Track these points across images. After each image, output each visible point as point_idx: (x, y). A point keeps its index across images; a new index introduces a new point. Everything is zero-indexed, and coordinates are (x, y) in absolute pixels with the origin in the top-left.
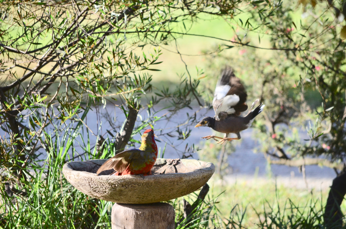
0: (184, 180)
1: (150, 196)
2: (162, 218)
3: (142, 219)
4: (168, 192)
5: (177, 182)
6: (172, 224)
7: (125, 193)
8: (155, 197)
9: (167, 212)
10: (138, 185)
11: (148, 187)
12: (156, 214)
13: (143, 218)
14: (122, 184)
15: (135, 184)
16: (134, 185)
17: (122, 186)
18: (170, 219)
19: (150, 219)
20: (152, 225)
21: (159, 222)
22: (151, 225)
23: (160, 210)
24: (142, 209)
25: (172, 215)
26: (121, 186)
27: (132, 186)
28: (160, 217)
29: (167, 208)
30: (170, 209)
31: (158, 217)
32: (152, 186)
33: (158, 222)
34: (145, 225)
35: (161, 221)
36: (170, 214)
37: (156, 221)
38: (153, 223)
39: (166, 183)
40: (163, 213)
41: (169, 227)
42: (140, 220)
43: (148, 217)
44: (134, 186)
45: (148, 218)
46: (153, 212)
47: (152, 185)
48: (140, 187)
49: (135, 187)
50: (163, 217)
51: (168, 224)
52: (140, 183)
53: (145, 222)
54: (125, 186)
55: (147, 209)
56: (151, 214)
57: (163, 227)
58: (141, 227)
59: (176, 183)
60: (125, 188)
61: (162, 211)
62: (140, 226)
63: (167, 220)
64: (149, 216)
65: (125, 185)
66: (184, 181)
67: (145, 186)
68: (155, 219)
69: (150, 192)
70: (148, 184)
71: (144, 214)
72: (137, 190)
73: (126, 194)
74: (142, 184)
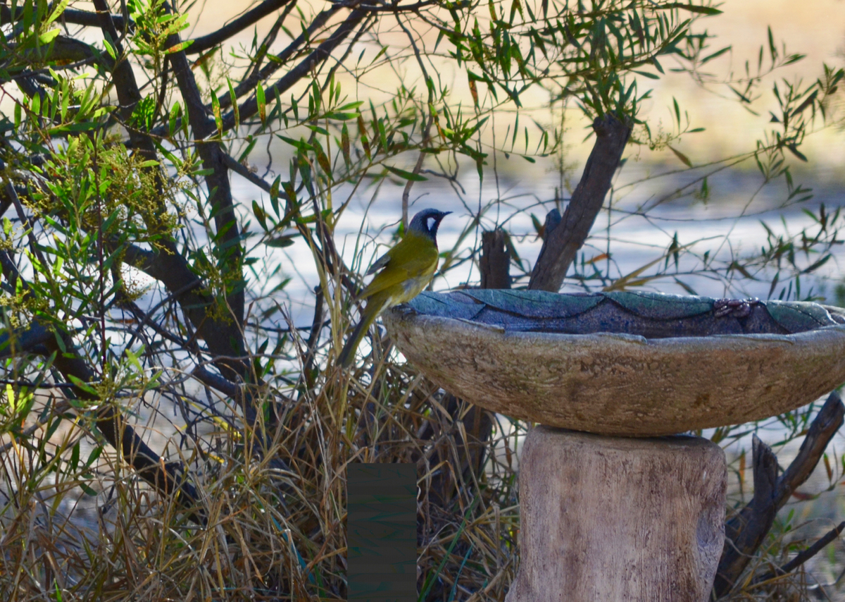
0: (786, 356)
1: (670, 408)
2: (684, 484)
3: (618, 481)
4: (730, 395)
5: (762, 362)
6: (717, 508)
7: (591, 392)
8: (685, 410)
9: (702, 464)
10: (635, 368)
11: (666, 377)
12: (667, 469)
13: (624, 478)
14: (582, 362)
15: (623, 364)
16: (623, 369)
17: (583, 369)
18: (711, 487)
19: (646, 484)
20: (652, 505)
21: (675, 496)
22: (648, 503)
23: (678, 456)
24: (620, 449)
25: (719, 478)
26: (579, 367)
27: (613, 370)
28: (680, 479)
29: (704, 453)
30: (714, 455)
31: (673, 479)
32: (679, 374)
33: (671, 496)
34: (629, 501)
35: (682, 493)
36: (711, 472)
37: (664, 491)
38: (653, 496)
39: (725, 365)
40: (689, 467)
41: (705, 514)
42: (614, 485)
43: (639, 476)
44: (620, 372)
45: (641, 481)
46: (657, 461)
47: (678, 370)
48: (641, 373)
49: (624, 373)
50: (689, 481)
51: (704, 506)
52: (641, 361)
53: (628, 491)
54: (592, 370)
55: (637, 451)
56: (648, 469)
57: (686, 511)
58: (616, 507)
59: (758, 366)
60: (592, 374)
61: (688, 461)
62: (613, 506)
63: (702, 490)
64: (642, 473)
65: (594, 363)
66: (786, 362)
67: (658, 372)
68: (660, 484)
69: (672, 395)
70: (667, 367)
71: (627, 466)
72: (629, 383)
73: (592, 397)
74: (648, 365)
